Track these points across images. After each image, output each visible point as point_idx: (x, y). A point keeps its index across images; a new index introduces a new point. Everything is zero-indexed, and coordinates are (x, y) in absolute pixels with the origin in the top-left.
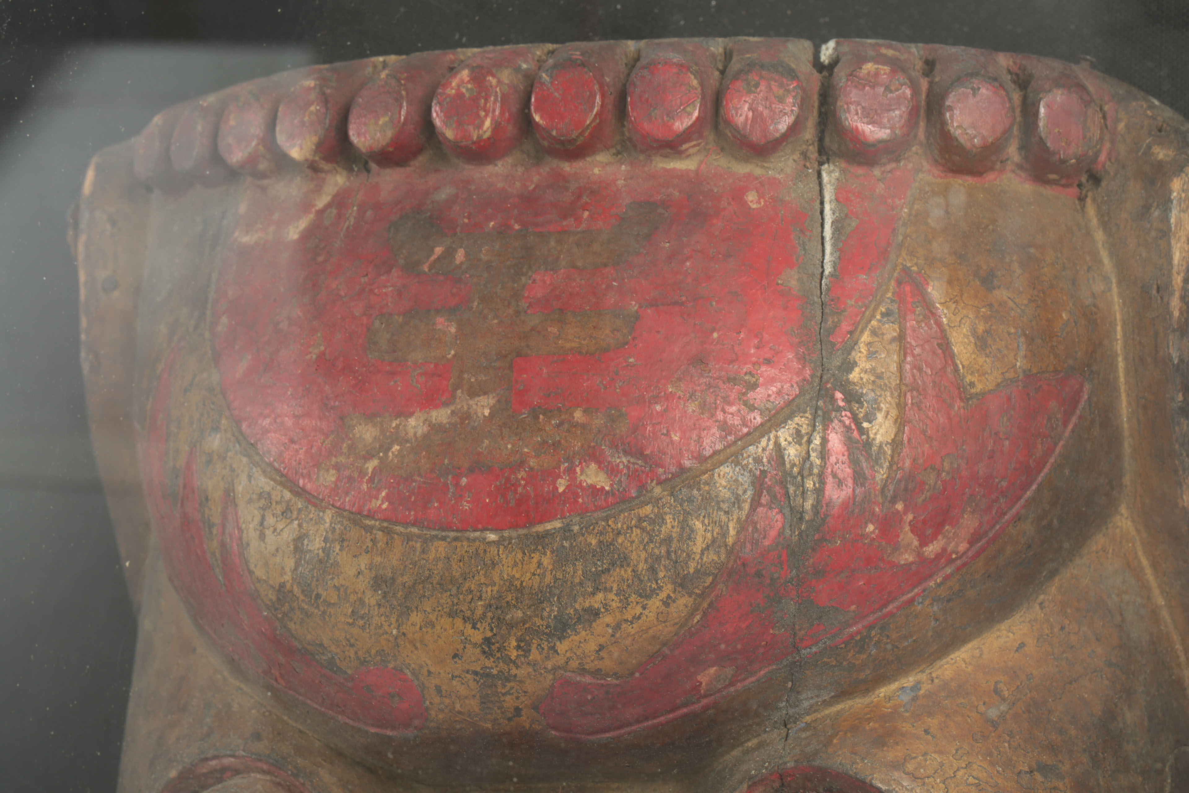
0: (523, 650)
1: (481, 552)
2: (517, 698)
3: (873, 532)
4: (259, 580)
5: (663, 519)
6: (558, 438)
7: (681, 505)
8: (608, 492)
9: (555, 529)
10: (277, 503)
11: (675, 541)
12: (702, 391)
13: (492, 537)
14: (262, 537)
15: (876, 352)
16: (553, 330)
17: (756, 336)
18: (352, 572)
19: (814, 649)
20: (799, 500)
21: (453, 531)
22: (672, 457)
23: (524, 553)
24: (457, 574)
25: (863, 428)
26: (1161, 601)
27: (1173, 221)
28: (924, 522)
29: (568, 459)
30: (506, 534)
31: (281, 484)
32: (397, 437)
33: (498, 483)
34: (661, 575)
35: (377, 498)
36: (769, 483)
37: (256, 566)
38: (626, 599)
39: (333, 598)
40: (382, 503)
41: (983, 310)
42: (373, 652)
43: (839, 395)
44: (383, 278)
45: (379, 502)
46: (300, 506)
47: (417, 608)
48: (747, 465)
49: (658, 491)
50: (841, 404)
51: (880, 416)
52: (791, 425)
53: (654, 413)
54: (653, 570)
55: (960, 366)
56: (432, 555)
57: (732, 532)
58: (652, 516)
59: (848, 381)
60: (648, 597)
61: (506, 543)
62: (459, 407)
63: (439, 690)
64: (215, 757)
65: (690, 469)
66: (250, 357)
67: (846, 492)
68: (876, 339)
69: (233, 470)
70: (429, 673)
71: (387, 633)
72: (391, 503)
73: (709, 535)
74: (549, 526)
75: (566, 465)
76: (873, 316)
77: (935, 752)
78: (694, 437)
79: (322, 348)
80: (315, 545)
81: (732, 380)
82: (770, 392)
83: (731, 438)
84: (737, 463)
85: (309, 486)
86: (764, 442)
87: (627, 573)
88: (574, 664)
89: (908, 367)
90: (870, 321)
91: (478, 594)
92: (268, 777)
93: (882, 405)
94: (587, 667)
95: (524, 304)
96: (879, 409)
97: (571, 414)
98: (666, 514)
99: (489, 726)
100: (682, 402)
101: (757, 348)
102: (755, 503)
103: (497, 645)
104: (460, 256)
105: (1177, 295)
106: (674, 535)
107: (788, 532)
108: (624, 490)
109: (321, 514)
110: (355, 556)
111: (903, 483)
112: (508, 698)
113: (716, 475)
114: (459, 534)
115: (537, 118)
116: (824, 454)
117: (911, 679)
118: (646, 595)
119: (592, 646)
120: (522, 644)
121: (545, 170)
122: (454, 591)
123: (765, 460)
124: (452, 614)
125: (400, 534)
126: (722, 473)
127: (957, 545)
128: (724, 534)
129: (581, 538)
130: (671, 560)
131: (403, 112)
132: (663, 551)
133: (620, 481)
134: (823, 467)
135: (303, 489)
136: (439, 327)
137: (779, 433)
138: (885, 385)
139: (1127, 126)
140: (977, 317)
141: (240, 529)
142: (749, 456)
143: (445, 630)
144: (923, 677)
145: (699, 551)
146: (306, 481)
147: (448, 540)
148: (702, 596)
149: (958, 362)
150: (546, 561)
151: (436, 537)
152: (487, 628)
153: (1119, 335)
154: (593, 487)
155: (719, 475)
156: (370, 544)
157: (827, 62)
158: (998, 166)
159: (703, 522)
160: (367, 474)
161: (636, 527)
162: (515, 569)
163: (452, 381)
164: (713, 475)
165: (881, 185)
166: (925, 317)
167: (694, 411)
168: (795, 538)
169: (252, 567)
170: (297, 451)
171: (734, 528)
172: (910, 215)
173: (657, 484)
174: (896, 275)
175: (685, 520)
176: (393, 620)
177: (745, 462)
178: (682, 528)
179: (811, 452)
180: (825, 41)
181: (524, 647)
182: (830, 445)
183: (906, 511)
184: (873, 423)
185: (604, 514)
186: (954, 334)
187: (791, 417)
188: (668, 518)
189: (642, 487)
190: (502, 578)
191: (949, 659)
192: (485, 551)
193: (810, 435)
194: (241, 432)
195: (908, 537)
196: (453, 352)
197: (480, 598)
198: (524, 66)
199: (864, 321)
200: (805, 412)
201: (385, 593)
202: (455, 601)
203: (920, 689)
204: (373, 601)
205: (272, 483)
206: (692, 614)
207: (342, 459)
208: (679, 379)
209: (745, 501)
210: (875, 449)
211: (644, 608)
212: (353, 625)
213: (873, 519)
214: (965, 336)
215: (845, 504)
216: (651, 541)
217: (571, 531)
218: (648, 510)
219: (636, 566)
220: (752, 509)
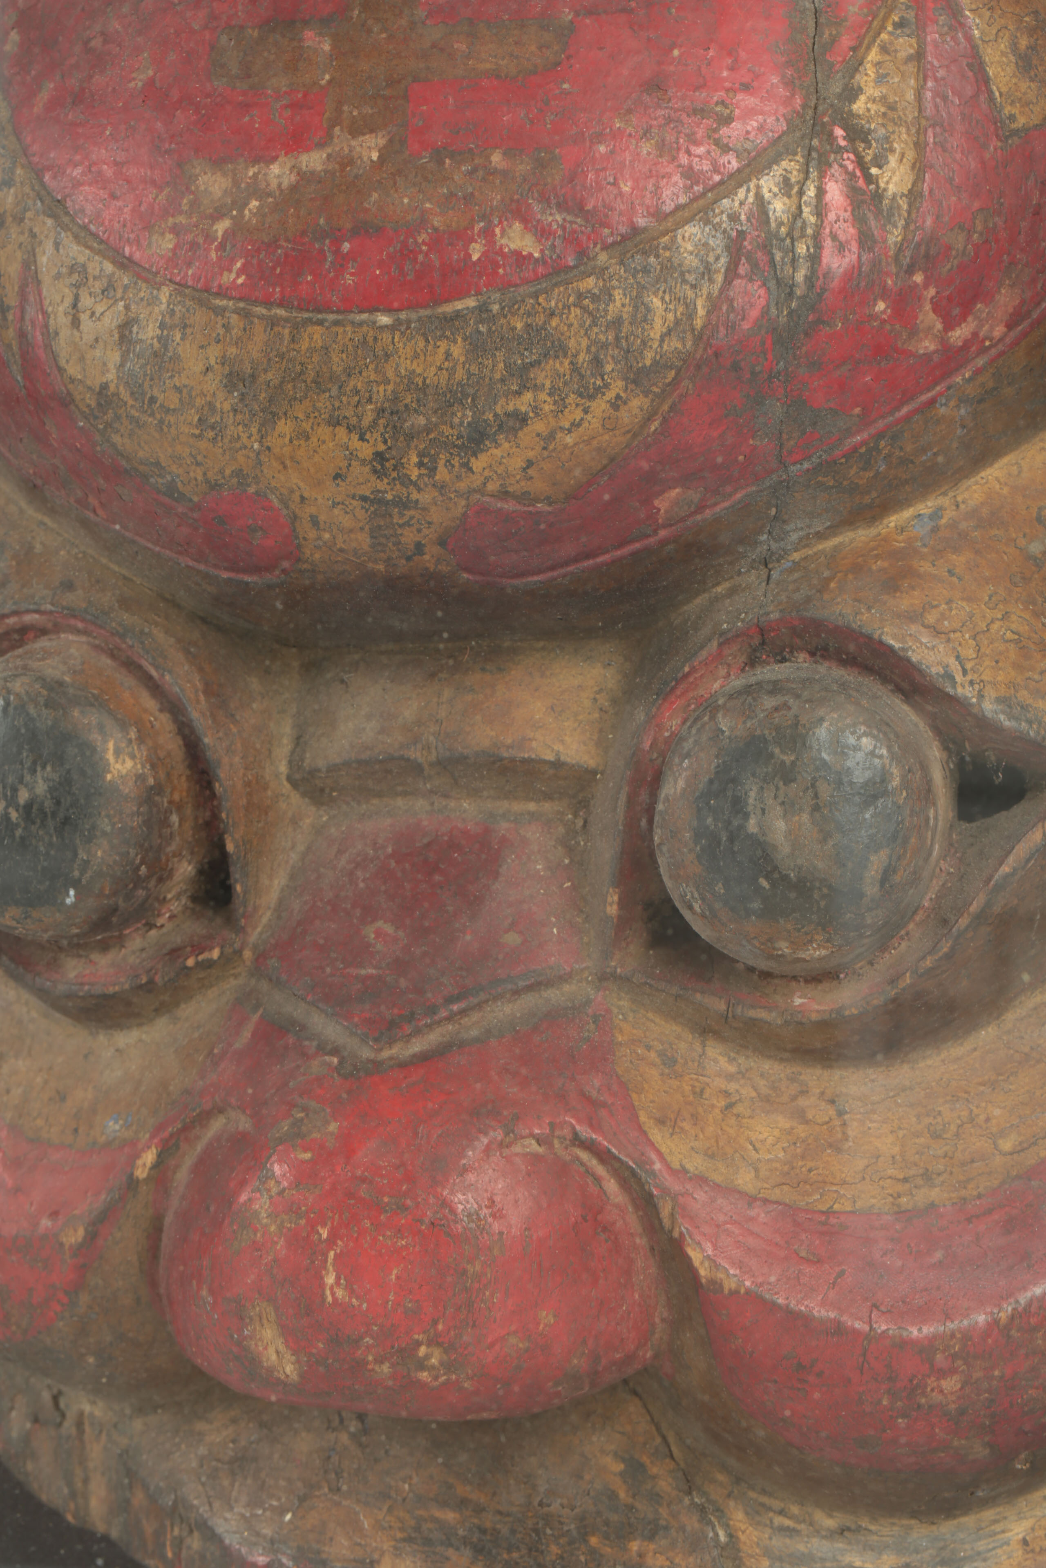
0: (428, 469)
1: (370, 339)
2: (419, 531)
3: (884, 312)
4: (72, 380)
5: (610, 295)
6: (470, 190)
7: (634, 277)
8: (537, 260)
9: (468, 308)
10: (95, 278)
11: (626, 323)
12: (660, 126)
13: (384, 319)
14: (76, 323)
15: (888, 75)
16: (461, 46)
17: (730, 54)
18: (199, 367)
19: (806, 465)
20: (789, 270)
21: (333, 312)
22: (621, 214)
23: (427, 341)
24: (338, 369)
25: (871, 175)
28: (950, 298)
29: (483, 217)
30: (403, 316)
31: (99, 252)
32: (256, 190)
33: (391, 249)
34: (608, 368)
35: (230, 271)
36: (749, 247)
37: (68, 362)
38: (563, 400)
39: (173, 400)
40: (238, 276)
41: (1027, 19)
42: (228, 472)
43: (839, 132)
45: (233, 276)
46: (126, 281)
47: (285, 414)
48: (720, 224)
49: (603, 257)
50: (843, 143)
51: (893, 160)
52: (777, 171)
53: (597, 155)
54: (597, 362)
55: (997, 94)
56: (305, 345)
57: (701, 312)
58: (596, 291)
59: (850, 113)
60: (591, 397)
61: (403, 328)
62: (337, 149)
63: (315, 521)
64: (15, 613)
65: (645, 230)
66: (52, 86)
67: (850, 258)
68: (888, 58)
69: (33, 236)
70: (303, 498)
71: (245, 447)
72: (249, 277)
73: (670, 316)
74: (459, 305)
75: (482, 224)
76: (883, 28)
77: (962, 599)
78: (650, 187)
79: (151, 73)
80: (148, 332)
81: (700, 112)
82: (749, 128)
83: (698, 188)
84: (707, 222)
85: (137, 256)
86: (742, 193)
87: (563, 366)
88: (494, 485)
89: (929, 94)
90: (879, 34)
91: (367, 395)
92: (84, 639)
93: (895, 145)
94: (510, 489)
95: (421, 12)
96: (892, 150)
97: (488, 158)
98: (614, 288)
99: (381, 567)
100: (634, 142)
101: (732, 69)
102: (731, 273)
103: (393, 462)
106: (625, 316)
107: (773, 311)
108: (559, 257)
109: (155, 292)
110: (202, 347)
111: (923, 247)
112: (406, 531)
113: (679, 237)
114: (340, 317)
116: (820, 210)
117: (929, 504)
118: (588, 394)
119: (517, 463)
120: (426, 460)
122: (334, 391)
123: (743, 217)
124: (334, 422)
125: (261, 318)
126: (687, 235)
127: (992, 329)
128: (690, 315)
129: (503, 321)
130: (621, 349)
132: (611, 336)
133: (553, 246)
134: (819, 227)
135: (130, 259)
136: (308, 43)
137: (762, 182)
138: (899, 118)
140: (1018, 29)
141: (45, 313)
142: (722, 212)
143: (324, 442)
144: (945, 501)
145: (658, 337)
146: (134, 248)
147: (327, 324)
148: (662, 395)
149: (994, 88)
150: (457, 351)
151: (310, 320)
152: (379, 439)
154: (517, 253)
155: (683, 237)
156: (222, 331)
159: (663, 299)
160: (216, 239)
161: (575, 306)
162: (415, 363)
163: (327, 115)
164: (676, 237)
166: (951, 28)
167: (649, 153)
168: (783, 320)
169: (62, 363)
170: (120, 209)
171: (704, 307)
173: (602, 249)
175: (639, 296)
176: (254, 430)
177: (717, 220)
178: (636, 307)
179: (803, 207)
181: (428, 466)
182: (828, 197)
184: (884, 168)
185: (533, 289)
186: (989, 51)
187: (776, 161)
188: (618, 294)
189: (582, 253)
190: (398, 375)
191: (978, 478)
192: (375, 339)
193: (802, 184)
194: (43, 184)
195: (928, 318)
196: (327, 77)
197: (370, 400)
199: (871, 34)
200: (796, 154)
201: (243, 394)
202: (337, 404)
203: (942, 517)
204: (227, 406)
205: (87, 252)
206: (649, 419)
207: (182, 219)
208: (629, 111)
209: (717, 271)
210: (886, 202)
211: (586, 411)
212: (200, 436)
213: (884, 294)
214: (1003, 54)
215: (850, 275)
216: (594, 324)
217: (488, 311)
218: (590, 283)
219: (575, 356)
220: (728, 281)
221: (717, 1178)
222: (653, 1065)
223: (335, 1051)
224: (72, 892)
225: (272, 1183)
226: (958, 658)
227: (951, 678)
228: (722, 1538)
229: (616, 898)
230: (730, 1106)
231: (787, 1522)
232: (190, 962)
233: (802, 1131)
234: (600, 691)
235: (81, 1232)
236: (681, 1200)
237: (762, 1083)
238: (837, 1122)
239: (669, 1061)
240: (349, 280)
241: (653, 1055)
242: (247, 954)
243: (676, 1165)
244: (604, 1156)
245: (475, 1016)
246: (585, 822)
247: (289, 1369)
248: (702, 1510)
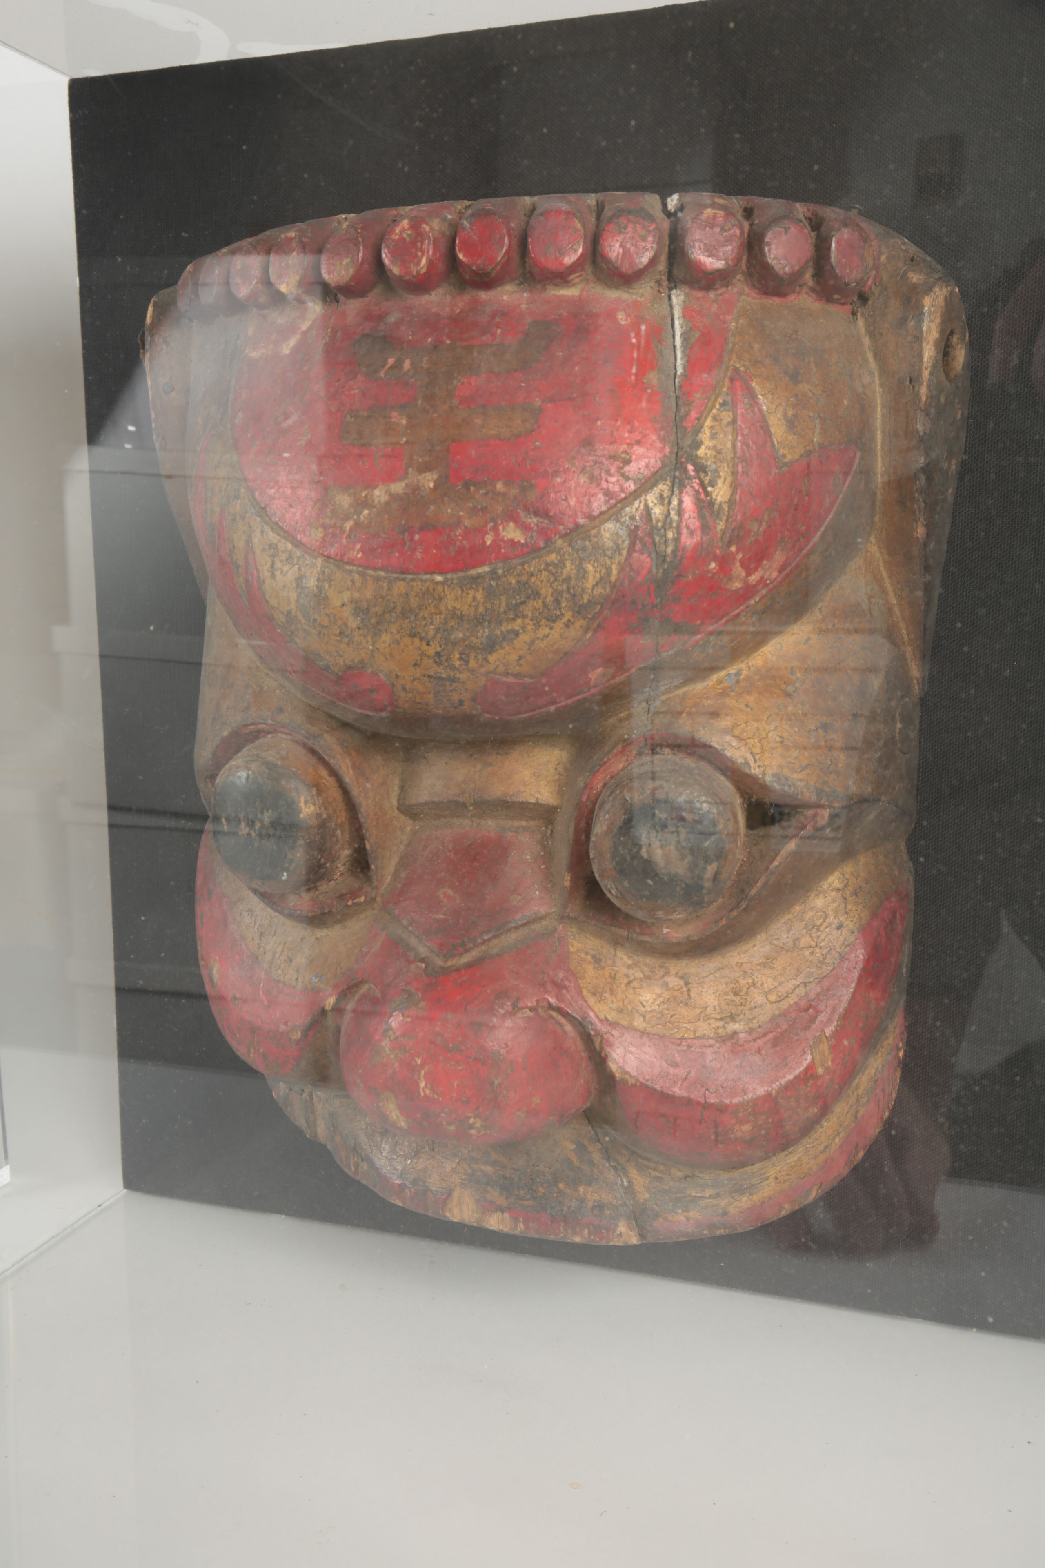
0: (464, 661)
1: (431, 590)
2: (461, 694)
3: (715, 568)
4: (273, 608)
5: (564, 564)
6: (485, 504)
7: (577, 553)
8: (523, 545)
9: (485, 572)
10: (282, 552)
11: (573, 580)
12: (590, 466)
13: (439, 578)
14: (273, 576)
15: (716, 434)
16: (479, 421)
17: (629, 423)
18: (339, 603)
19: (671, 652)
20: (663, 547)
21: (410, 574)
22: (570, 517)
23: (463, 591)
24: (414, 606)
25: (708, 492)
26: (894, 601)
27: (924, 329)
28: (750, 559)
29: (493, 520)
30: (449, 576)
31: (284, 538)
32: (366, 504)
33: (442, 538)
34: (563, 605)
35: (353, 550)
36: (641, 535)
37: (270, 597)
38: (538, 623)
39: (326, 621)
40: (358, 553)
41: (792, 399)
42: (356, 661)
43: (690, 467)
44: (351, 382)
45: (355, 553)
46: (299, 554)
47: (386, 630)
48: (624, 522)
49: (559, 542)
51: (720, 482)
52: (656, 490)
53: (556, 484)
54: (557, 602)
55: (776, 443)
56: (395, 592)
57: (615, 572)
58: (556, 562)
59: (696, 456)
60: (554, 621)
61: (449, 583)
62: (411, 481)
63: (404, 688)
64: (253, 723)
65: (583, 526)
66: (258, 443)
67: (696, 539)
68: (716, 423)
69: (250, 527)
70: (397, 676)
71: (365, 648)
72: (364, 553)
73: (598, 575)
74: (480, 570)
75: (492, 524)
76: (714, 406)
77: (753, 720)
78: (586, 501)
79: (309, 436)
80: (311, 583)
81: (613, 457)
82: (640, 466)
83: (613, 502)
84: (618, 521)
85: (304, 540)
86: (636, 504)
87: (538, 604)
88: (501, 669)
89: (739, 444)
90: (712, 410)
91: (430, 620)
92: (289, 737)
93: (721, 474)
94: (510, 671)
95: (456, 402)
96: (719, 477)
97: (494, 486)
98: (566, 560)
99: (441, 712)
100: (576, 476)
101: (630, 432)
102: (631, 549)
103: (445, 657)
104: (407, 364)
105: (925, 384)
106: (572, 575)
107: (654, 571)
108: (535, 542)
109: (314, 561)
110: (340, 592)
111: (736, 532)
112: (454, 694)
113: (602, 531)
114: (414, 577)
115: (461, 256)
116: (680, 512)
117: (734, 667)
118: (552, 619)
119: (514, 657)
120: (463, 656)
121: (467, 297)
122: (412, 618)
123: (638, 518)
124: (413, 635)
125: (371, 576)
126: (606, 529)
127: (771, 574)
128: (609, 573)
129: (504, 579)
130: (571, 594)
131: (361, 255)
132: (565, 587)
133: (532, 537)
134: (680, 522)
135: (300, 542)
136: (394, 420)
137: (648, 497)
138: (723, 458)
139: (888, 258)
140: (787, 405)
141: (257, 570)
142: (626, 515)
143: (407, 646)
144: (742, 666)
145: (591, 586)
146: (302, 536)
147: (407, 581)
148: (593, 619)
149: (774, 439)
150: (479, 596)
151: (397, 578)
152: (438, 645)
153: (879, 415)
154: (512, 541)
155: (604, 530)
156: (350, 584)
157: (673, 210)
158: (798, 289)
159: (593, 565)
160: (345, 531)
161: (545, 570)
162: (456, 603)
163: (405, 461)
164: (600, 530)
165: (715, 305)
166: (751, 405)
167: (585, 482)
168: (660, 575)
169: (267, 597)
170: (294, 514)
171: (616, 569)
172: (737, 328)
173: (559, 538)
174: (729, 374)
175: (580, 564)
176: (369, 639)
177: (623, 520)
178: (578, 570)
179: (671, 511)
180: (670, 195)
181: (465, 658)
182: (684, 505)
183: (737, 552)
184: (716, 487)
185: (520, 561)
186: (772, 418)
187: (655, 484)
188: (568, 563)
189: (548, 541)
190: (447, 609)
191: (760, 652)
192: (434, 589)
193: (670, 498)
194: (254, 499)
195: (738, 570)
196: (404, 439)
197: (432, 623)
198: (449, 217)
199: (707, 410)
200: (666, 480)
201: (362, 619)
202: (414, 625)
203: (741, 675)
204: (354, 625)
205: (278, 537)
206: (586, 632)
207: (327, 521)
208: (574, 458)
209: (623, 549)
210: (716, 507)
211: (551, 629)
212: (340, 641)
213: (715, 558)
214: (779, 420)
215: (696, 548)
216: (556, 580)
217: (497, 573)
218: (553, 557)
219: (545, 598)
220: (629, 554)
221: (625, 1023)
222: (590, 963)
223: (423, 960)
224: (285, 874)
225: (391, 1033)
226: (752, 753)
227: (747, 764)
228: (626, 1184)
229: (569, 878)
230: (629, 983)
231: (658, 1174)
232: (350, 903)
233: (667, 995)
234: (558, 764)
235: (299, 1034)
236: (605, 1036)
237: (646, 969)
238: (685, 989)
239: (597, 960)
240: (419, 556)
241: (589, 957)
242: (379, 899)
243: (602, 1017)
244: (565, 1015)
245: (496, 941)
246: (552, 831)
247: (403, 1124)
248: (615, 1168)
